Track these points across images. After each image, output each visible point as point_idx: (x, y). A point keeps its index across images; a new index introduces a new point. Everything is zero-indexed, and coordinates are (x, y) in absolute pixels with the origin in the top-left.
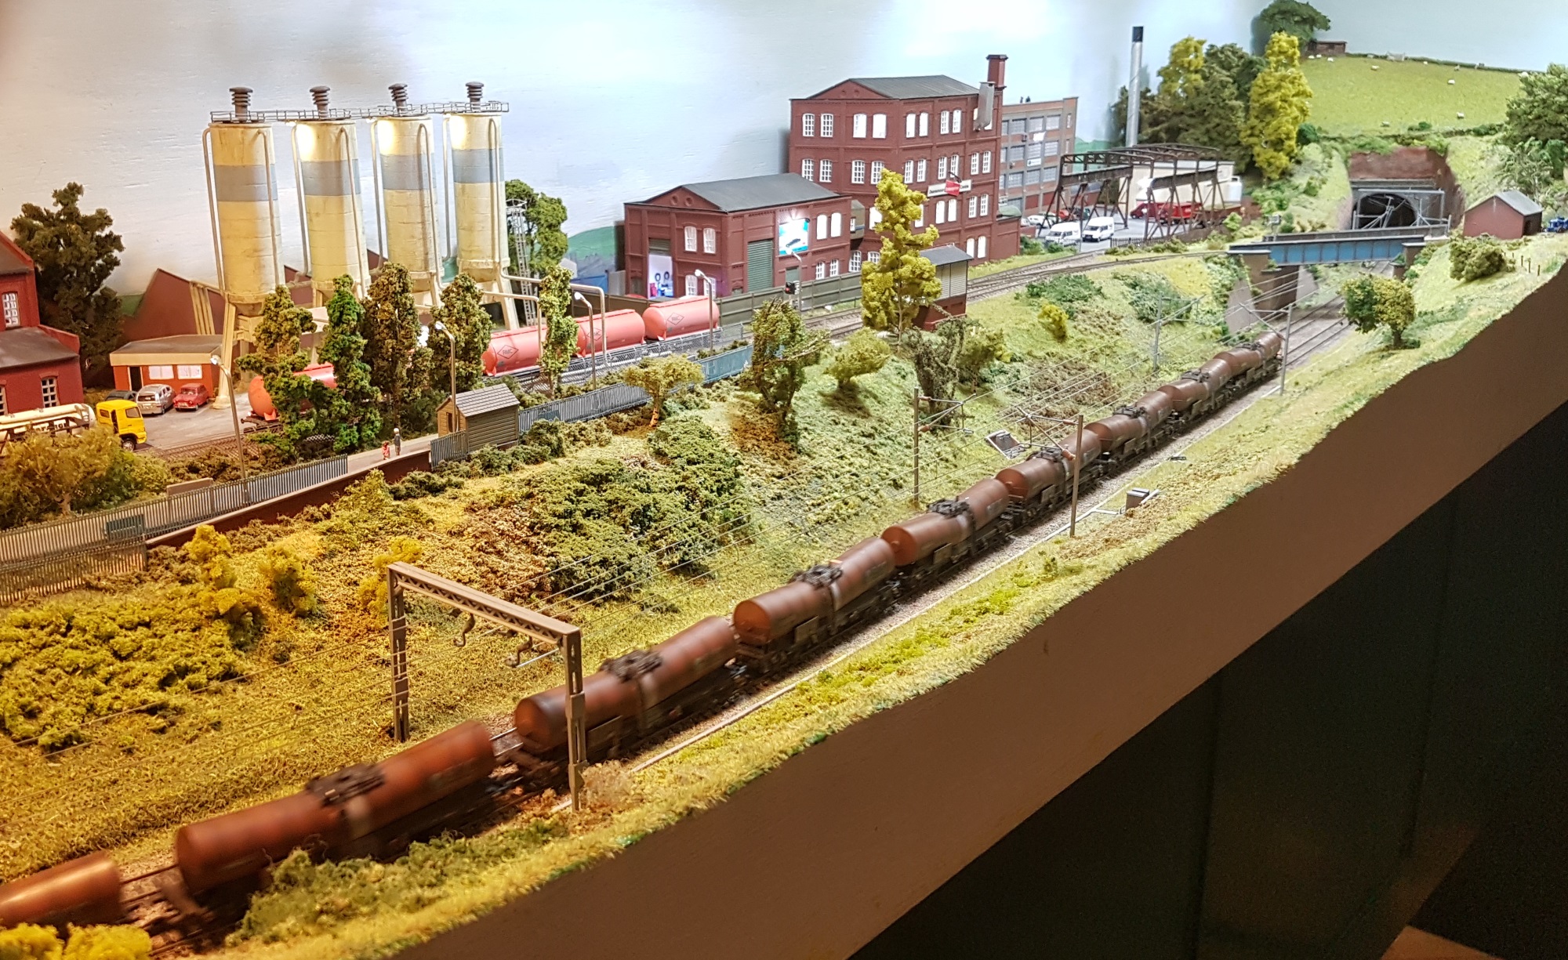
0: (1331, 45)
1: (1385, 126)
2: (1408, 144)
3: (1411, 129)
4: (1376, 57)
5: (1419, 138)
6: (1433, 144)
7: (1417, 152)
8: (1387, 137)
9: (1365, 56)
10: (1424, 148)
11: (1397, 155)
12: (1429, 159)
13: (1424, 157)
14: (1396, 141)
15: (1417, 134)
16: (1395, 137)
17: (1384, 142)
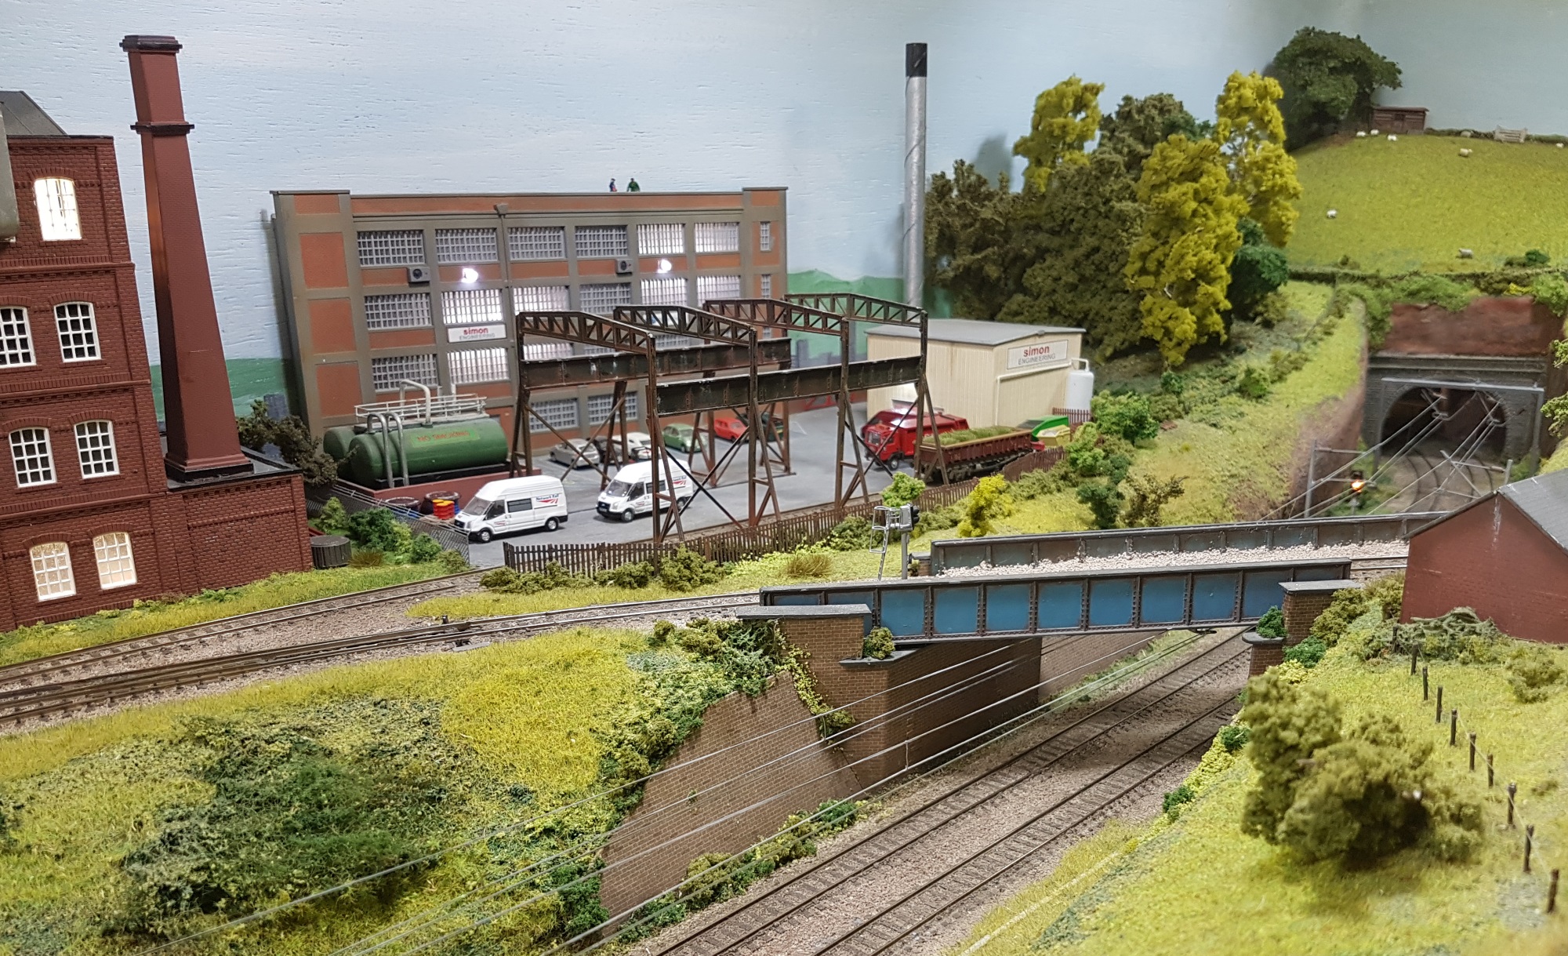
0: (1400, 114)
1: (1464, 256)
2: (1501, 291)
3: (1510, 263)
4: (1476, 135)
5: (1518, 281)
6: (1544, 293)
7: (1512, 307)
8: (1460, 278)
9: (1458, 133)
10: (1527, 299)
11: (1478, 311)
12: (1535, 321)
13: (1526, 317)
14: (1477, 285)
15: (1518, 272)
16: (1476, 278)
17: (1454, 288)
